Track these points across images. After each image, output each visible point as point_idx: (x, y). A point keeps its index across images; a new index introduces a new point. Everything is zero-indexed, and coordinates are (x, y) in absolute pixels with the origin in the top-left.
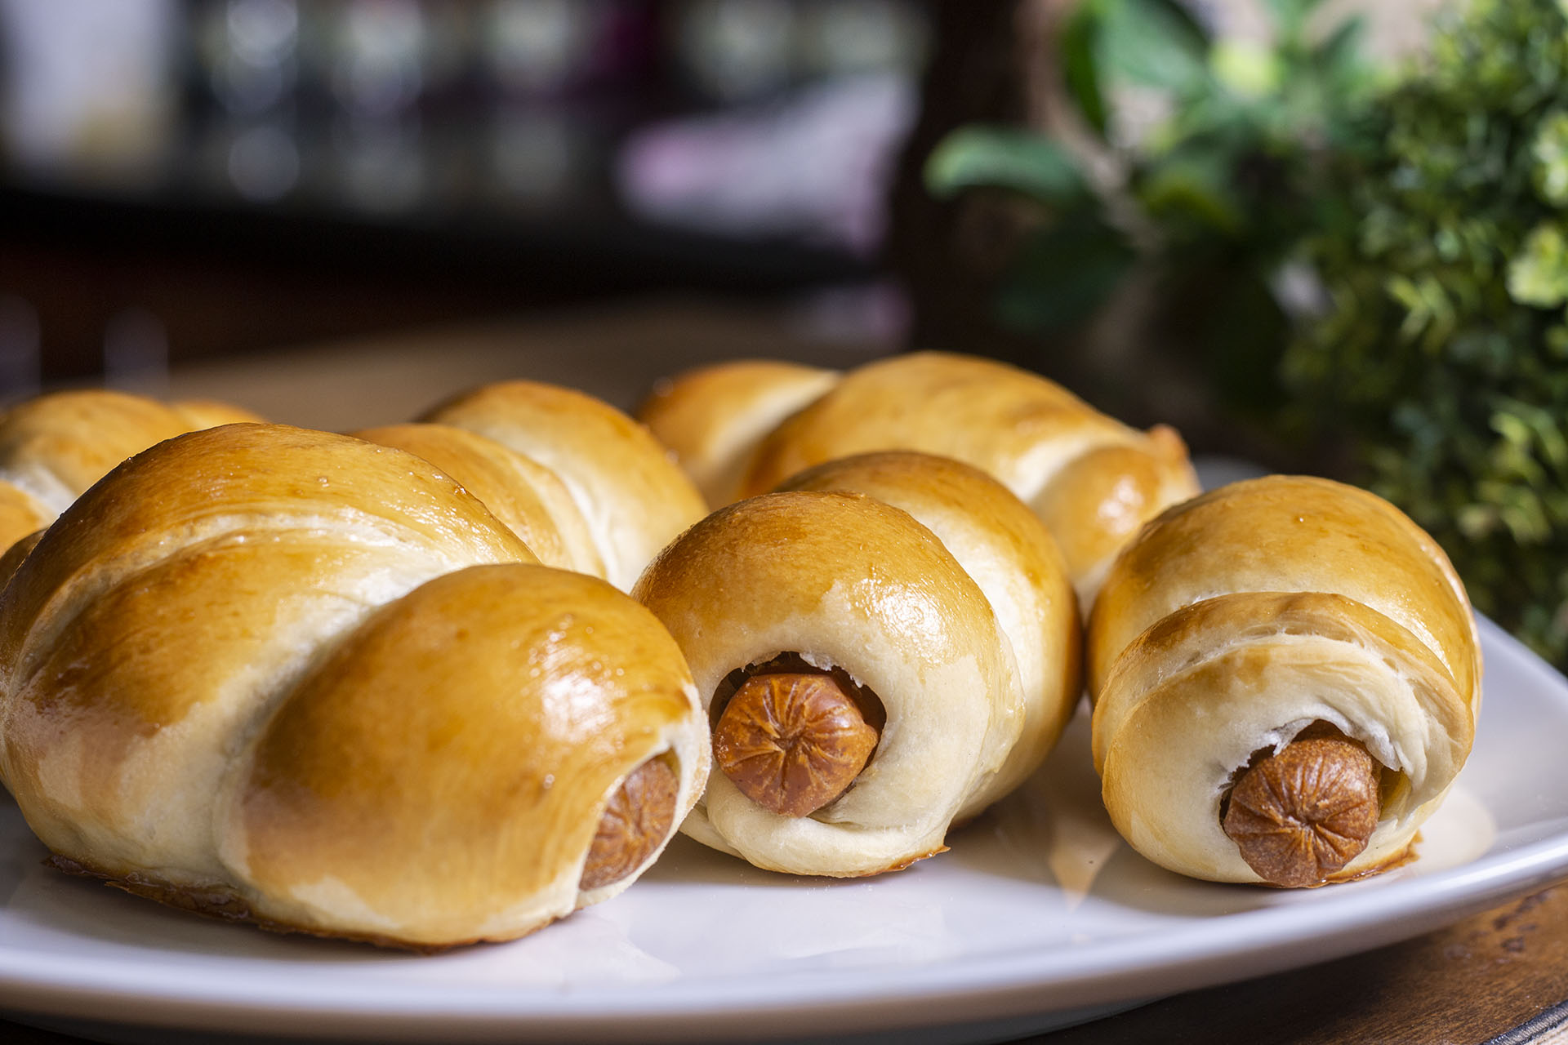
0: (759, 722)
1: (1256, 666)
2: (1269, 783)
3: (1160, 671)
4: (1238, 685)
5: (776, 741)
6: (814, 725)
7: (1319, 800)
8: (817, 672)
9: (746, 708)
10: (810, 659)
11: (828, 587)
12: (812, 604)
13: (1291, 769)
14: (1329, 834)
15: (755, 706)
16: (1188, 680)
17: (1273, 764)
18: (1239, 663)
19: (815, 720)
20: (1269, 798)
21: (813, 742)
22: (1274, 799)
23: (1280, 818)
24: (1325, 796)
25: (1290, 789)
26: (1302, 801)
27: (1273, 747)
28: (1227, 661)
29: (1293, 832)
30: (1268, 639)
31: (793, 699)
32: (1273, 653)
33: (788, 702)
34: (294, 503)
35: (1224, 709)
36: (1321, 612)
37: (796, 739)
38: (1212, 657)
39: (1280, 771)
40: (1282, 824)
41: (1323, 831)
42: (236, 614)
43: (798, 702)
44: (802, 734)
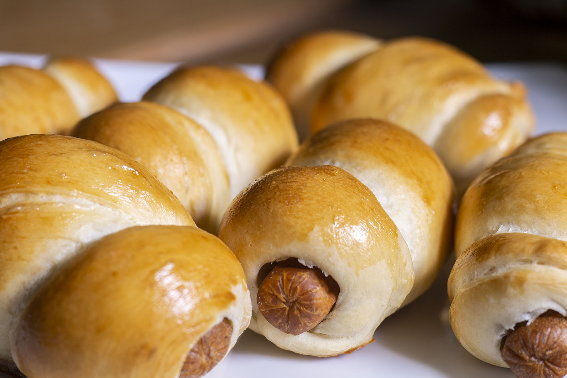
0: (276, 293)
1: (520, 282)
2: (523, 340)
3: (476, 273)
4: (511, 291)
5: (284, 303)
6: (302, 297)
7: (547, 351)
8: (305, 268)
9: (271, 286)
10: (302, 262)
11: (311, 229)
12: (304, 237)
13: (534, 334)
14: (552, 366)
15: (275, 285)
16: (487, 283)
17: (526, 330)
18: (512, 279)
19: (303, 295)
20: (522, 348)
21: (302, 305)
22: (525, 348)
23: (527, 358)
24: (550, 349)
25: (533, 345)
26: (538, 351)
27: (526, 322)
28: (506, 277)
29: (533, 365)
30: (527, 266)
31: (292, 284)
32: (529, 276)
33: (290, 285)
34: (49, 188)
35: (504, 300)
36: (555, 255)
37: (294, 302)
38: (500, 272)
39: (529, 334)
40: (528, 361)
41: (549, 364)
42: (15, 248)
43: (294, 286)
44: (296, 301)
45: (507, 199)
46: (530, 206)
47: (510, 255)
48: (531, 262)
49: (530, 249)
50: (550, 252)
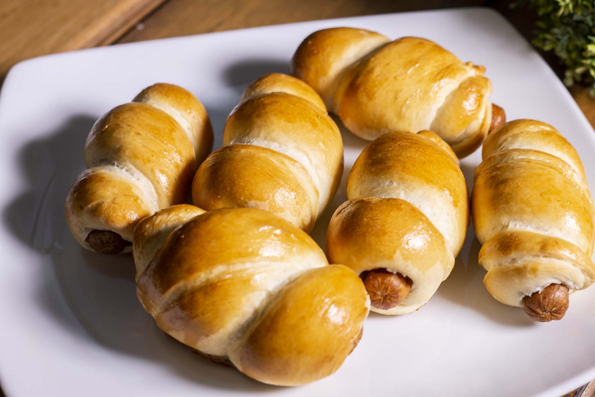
0: (375, 291)
1: (534, 271)
2: (537, 303)
3: (503, 262)
4: (529, 275)
5: (380, 296)
6: (392, 293)
7: (553, 308)
8: (391, 274)
9: (371, 286)
10: (389, 270)
11: (394, 252)
12: (390, 257)
13: (544, 299)
14: (555, 315)
15: (374, 287)
16: (512, 270)
17: (539, 297)
18: (529, 269)
19: (392, 292)
20: (538, 307)
21: (392, 297)
22: (539, 308)
23: (541, 313)
24: (555, 307)
25: (544, 306)
26: (548, 309)
27: (538, 292)
28: (525, 267)
29: (545, 316)
30: (536, 258)
31: (385, 285)
32: (540, 267)
33: (383, 286)
35: (524, 281)
37: (386, 296)
38: (520, 263)
39: (541, 299)
40: (541, 314)
41: (554, 314)
43: (386, 286)
44: (388, 294)
45: (511, 203)
46: (528, 210)
47: (525, 252)
48: (539, 256)
49: (538, 247)
50: (550, 250)
